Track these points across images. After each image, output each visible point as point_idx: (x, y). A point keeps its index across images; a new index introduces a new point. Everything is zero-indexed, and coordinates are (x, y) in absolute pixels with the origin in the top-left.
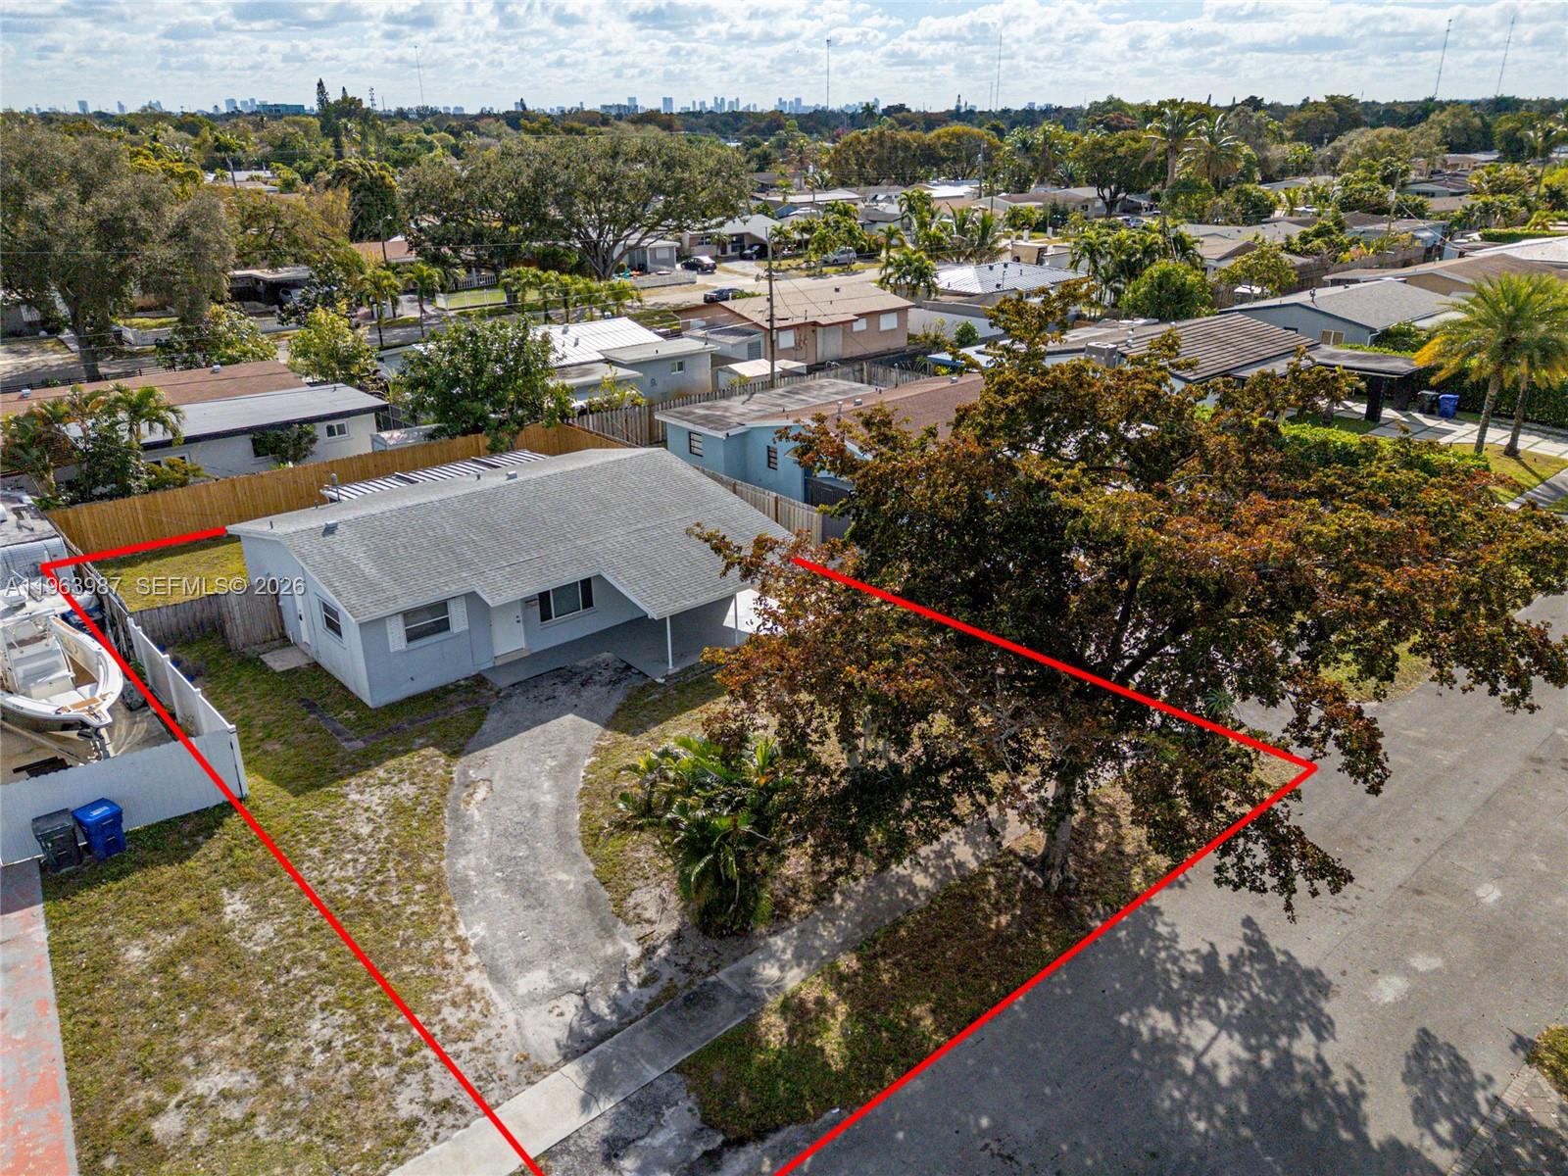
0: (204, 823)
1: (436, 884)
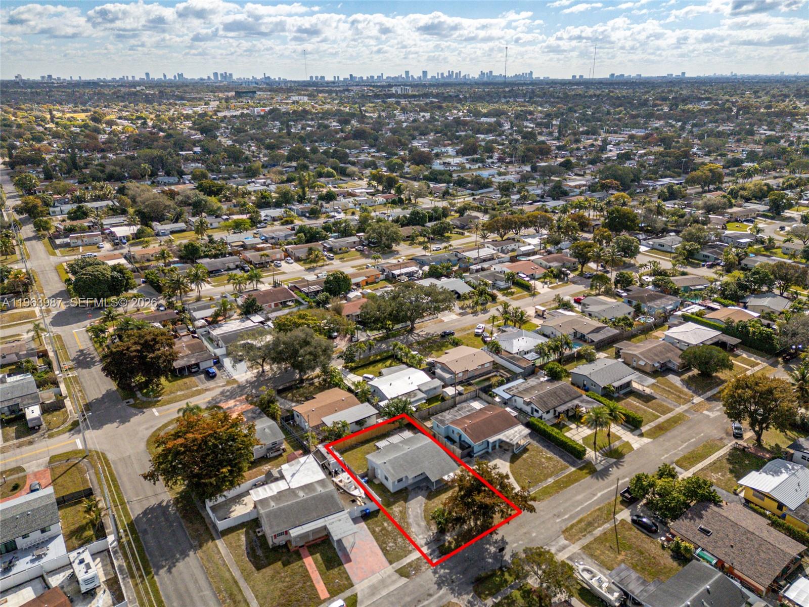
0: (377, 511)
1: (408, 524)
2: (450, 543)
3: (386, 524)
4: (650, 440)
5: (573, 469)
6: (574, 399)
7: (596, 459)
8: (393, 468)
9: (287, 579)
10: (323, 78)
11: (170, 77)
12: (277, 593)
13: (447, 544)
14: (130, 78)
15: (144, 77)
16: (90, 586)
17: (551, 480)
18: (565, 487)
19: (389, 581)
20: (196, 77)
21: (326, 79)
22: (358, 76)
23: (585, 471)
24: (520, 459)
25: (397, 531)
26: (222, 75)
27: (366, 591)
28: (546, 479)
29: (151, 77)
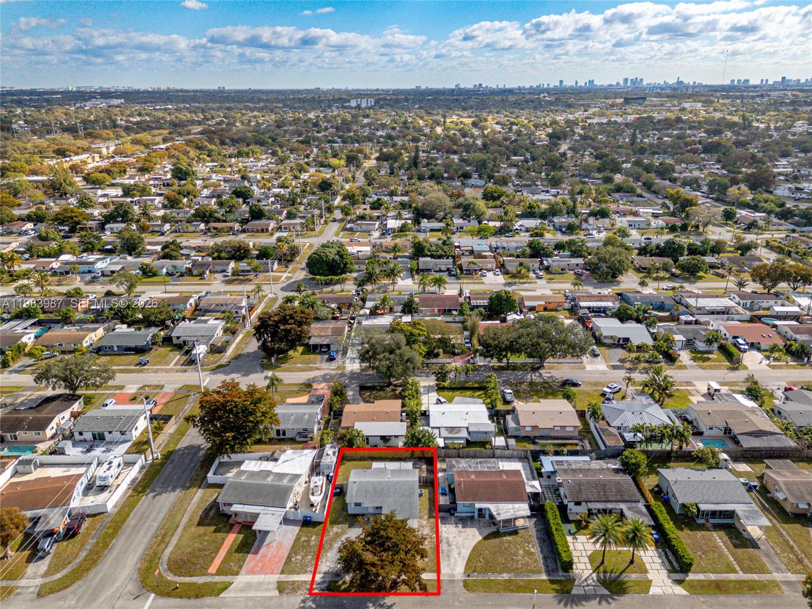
0: (320, 524)
1: (330, 547)
2: (344, 583)
3: (313, 538)
4: (684, 592)
5: (544, 577)
6: (624, 501)
7: (586, 580)
8: (357, 491)
9: (205, 543)
10: (747, 81)
11: (581, 83)
12: (189, 550)
13: (341, 582)
14: (546, 86)
15: (558, 84)
16: (102, 483)
17: (506, 576)
18: (512, 591)
19: (265, 587)
20: (606, 83)
21: (751, 83)
22: (794, 78)
23: (555, 586)
24: (497, 540)
25: (316, 549)
26: (632, 80)
27: (242, 584)
28: (500, 573)
29: (564, 84)
